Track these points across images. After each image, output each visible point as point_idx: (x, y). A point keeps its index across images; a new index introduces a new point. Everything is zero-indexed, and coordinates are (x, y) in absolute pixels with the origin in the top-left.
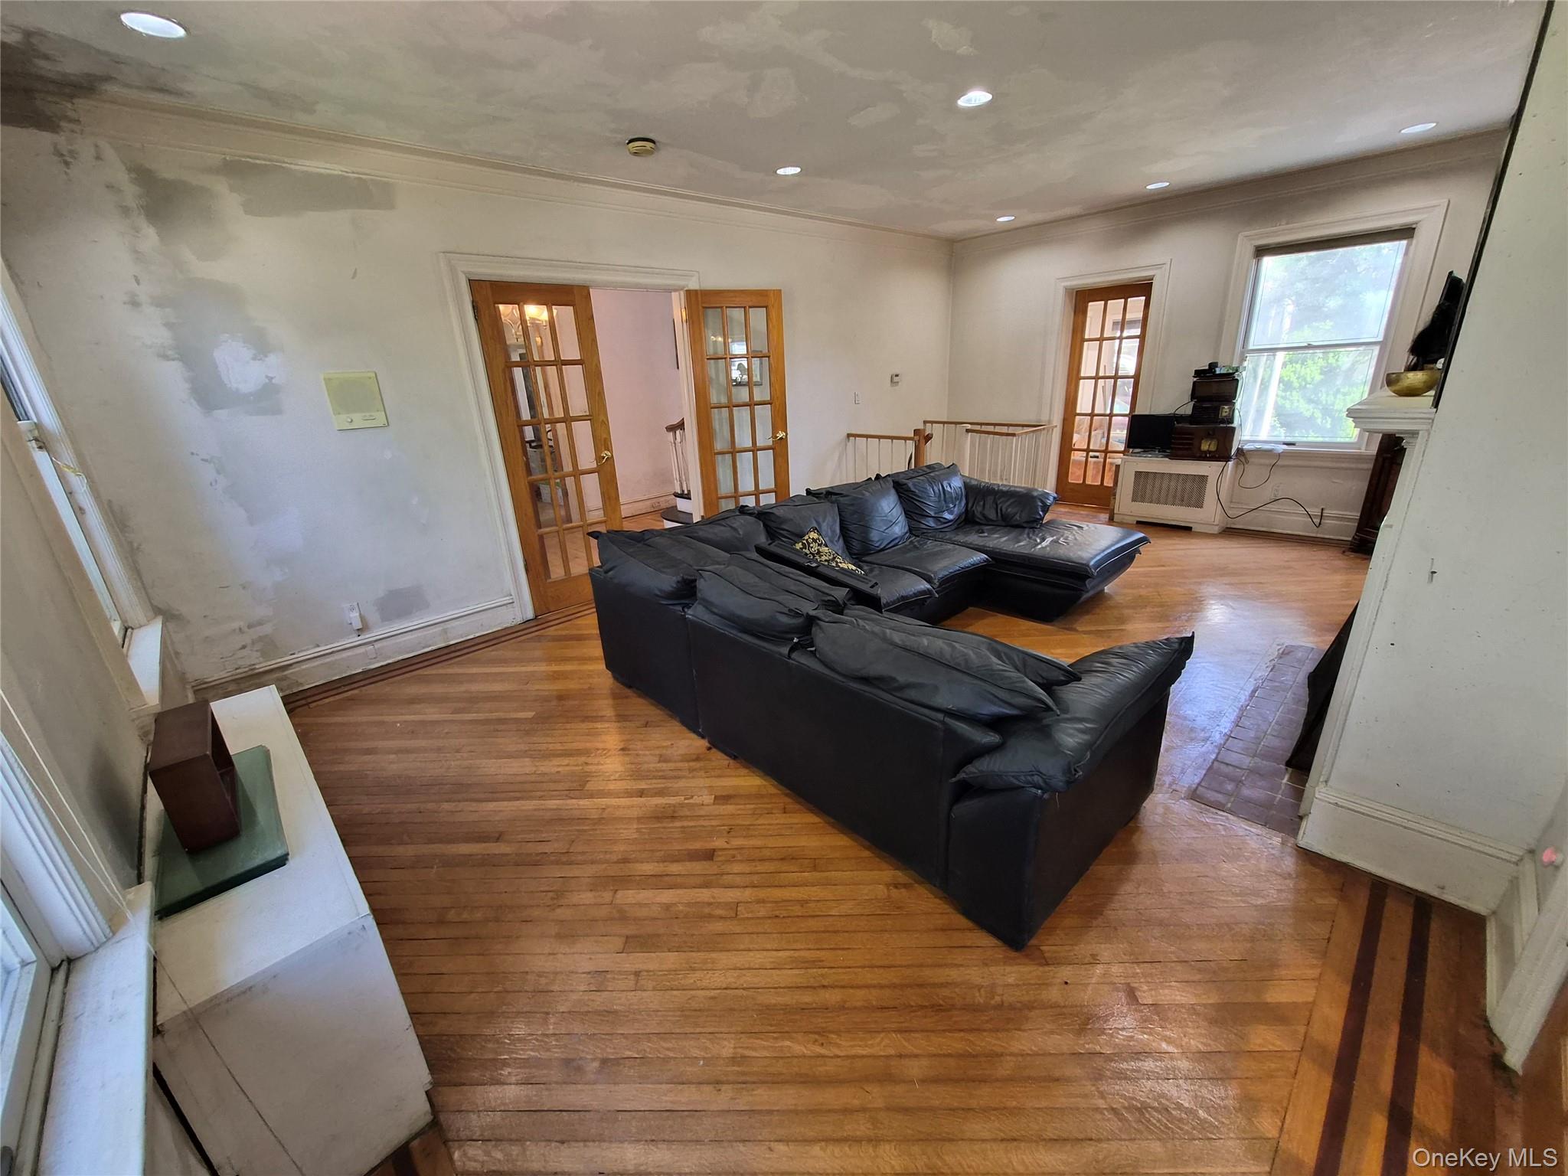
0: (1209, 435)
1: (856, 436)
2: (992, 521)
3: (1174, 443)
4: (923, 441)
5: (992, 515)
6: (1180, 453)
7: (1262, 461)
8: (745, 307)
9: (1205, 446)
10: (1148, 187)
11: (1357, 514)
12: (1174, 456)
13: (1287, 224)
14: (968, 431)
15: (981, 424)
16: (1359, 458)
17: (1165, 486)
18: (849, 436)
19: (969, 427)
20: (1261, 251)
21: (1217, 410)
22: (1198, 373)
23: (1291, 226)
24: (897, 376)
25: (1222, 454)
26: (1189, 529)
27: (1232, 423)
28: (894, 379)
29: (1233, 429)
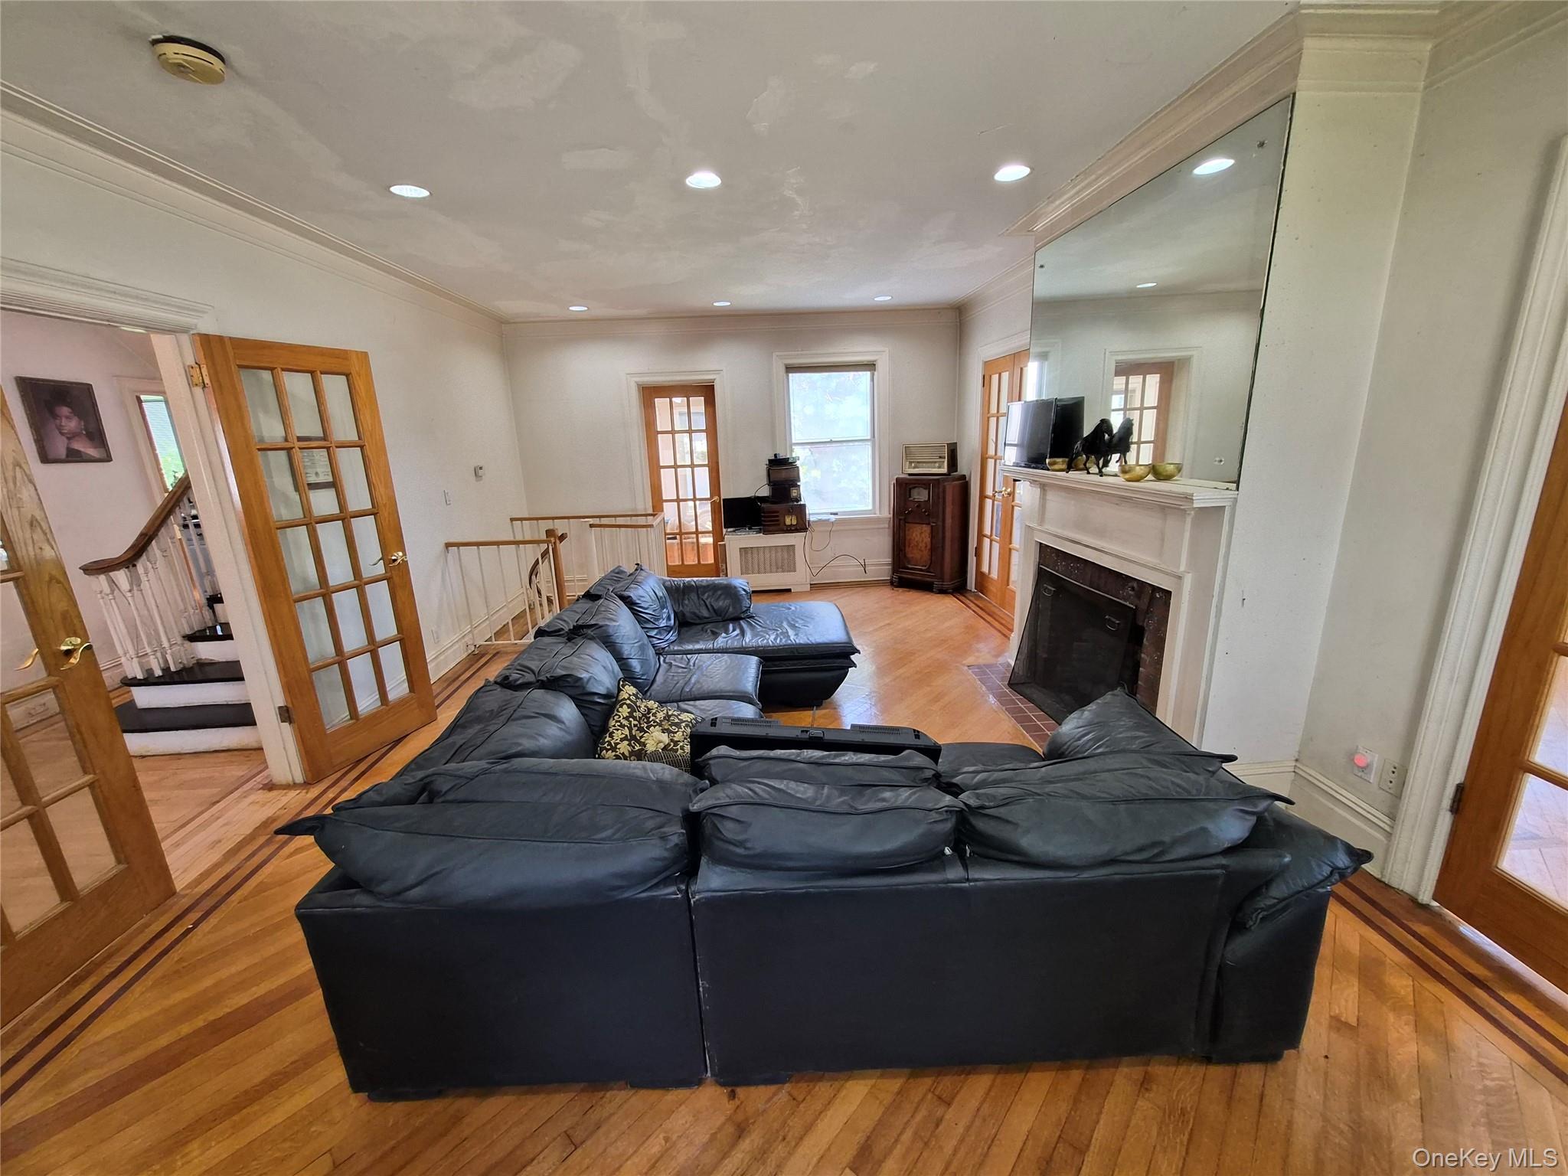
0: (789, 513)
1: (458, 545)
2: (706, 618)
3: (765, 521)
4: (558, 541)
5: (705, 613)
6: (771, 528)
7: (822, 529)
8: (312, 373)
9: (788, 521)
10: (715, 304)
11: (889, 560)
12: (766, 532)
13: (802, 350)
14: (591, 526)
15: (600, 517)
16: (878, 520)
17: (768, 556)
18: (448, 545)
19: (591, 521)
20: (790, 369)
21: (789, 492)
22: (770, 461)
23: (805, 352)
24: (481, 468)
25: (802, 526)
26: (789, 591)
27: (801, 500)
28: (477, 472)
29: (804, 506)
